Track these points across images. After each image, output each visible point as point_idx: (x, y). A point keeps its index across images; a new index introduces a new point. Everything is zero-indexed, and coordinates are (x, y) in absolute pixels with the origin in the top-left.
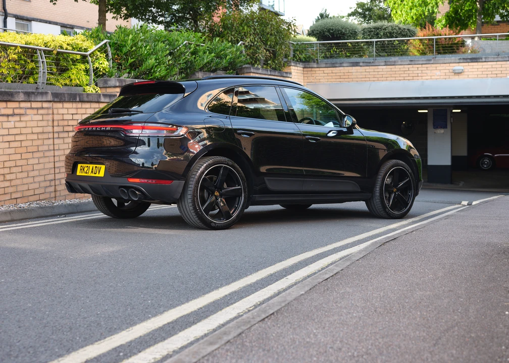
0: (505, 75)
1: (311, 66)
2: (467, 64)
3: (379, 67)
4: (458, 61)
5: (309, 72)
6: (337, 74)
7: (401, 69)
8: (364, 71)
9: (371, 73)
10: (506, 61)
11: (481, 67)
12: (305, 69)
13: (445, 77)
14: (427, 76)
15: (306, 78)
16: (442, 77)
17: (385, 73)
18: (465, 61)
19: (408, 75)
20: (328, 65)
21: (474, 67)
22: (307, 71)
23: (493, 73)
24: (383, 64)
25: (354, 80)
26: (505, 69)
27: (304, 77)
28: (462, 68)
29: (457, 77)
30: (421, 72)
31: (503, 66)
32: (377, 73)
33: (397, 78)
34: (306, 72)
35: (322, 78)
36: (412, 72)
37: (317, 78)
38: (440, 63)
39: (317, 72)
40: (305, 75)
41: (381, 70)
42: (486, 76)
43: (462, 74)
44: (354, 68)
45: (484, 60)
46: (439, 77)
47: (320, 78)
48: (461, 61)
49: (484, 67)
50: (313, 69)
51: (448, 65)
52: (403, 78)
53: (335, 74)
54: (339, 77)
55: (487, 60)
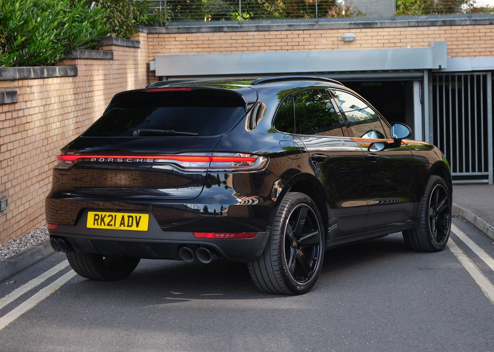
0: (405, 44)
1: (158, 31)
2: (359, 30)
3: (249, 33)
4: (348, 27)
5: (155, 40)
6: (194, 42)
7: (278, 37)
8: (230, 38)
9: (238, 41)
10: (406, 27)
11: (376, 34)
12: (150, 36)
13: (333, 46)
14: (310, 45)
15: (152, 47)
16: (328, 46)
17: (257, 41)
18: (357, 27)
19: (286, 44)
20: (181, 31)
21: (368, 34)
22: (153, 38)
23: (391, 41)
24: (254, 29)
25: (216, 49)
26: (404, 37)
27: (148, 46)
28: (353, 35)
29: (347, 46)
30: (302, 40)
31: (402, 33)
32: (246, 41)
33: (272, 48)
34: (152, 40)
35: (174, 47)
36: (290, 40)
37: (166, 47)
38: (326, 29)
39: (166, 39)
40: (150, 43)
41: (252, 37)
42: (382, 45)
43: (353, 43)
44: (216, 34)
45: (379, 25)
46: (325, 47)
47: (170, 47)
48: (352, 27)
49: (379, 34)
50: (161, 36)
51: (336, 31)
52: (280, 48)
53: (190, 42)
54: (196, 46)
55: (383, 26)
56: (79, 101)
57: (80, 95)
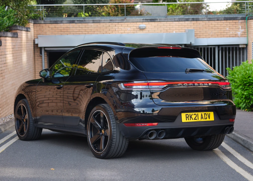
0: (172, 31)
1: (39, 22)
2: (148, 23)
3: (89, 24)
4: (142, 21)
5: (38, 27)
6: (59, 29)
7: (104, 26)
8: (78, 26)
9: (83, 28)
10: (173, 21)
11: (157, 25)
12: (35, 25)
13: (134, 31)
14: (122, 30)
15: (36, 31)
16: (131, 32)
17: (93, 28)
18: (147, 21)
19: (108, 30)
20: (52, 22)
21: (153, 25)
22: (37, 26)
23: (165, 29)
24: (91, 22)
25: (71, 33)
26: (172, 27)
28: (144, 25)
29: (141, 31)
30: (117, 28)
31: (171, 25)
32: (87, 28)
33: (101, 32)
35: (48, 31)
36: (111, 28)
37: (44, 31)
38: (130, 22)
39: (44, 27)
40: (35, 29)
41: (90, 26)
42: (160, 31)
43: (145, 29)
44: (71, 24)
45: (159, 20)
46: (129, 32)
47: (46, 31)
48: (144, 21)
49: (159, 25)
50: (41, 25)
51: (135, 23)
52: (105, 32)
53: (57, 29)
54: (60, 31)
55: (161, 21)
56: (2, 59)
57: (3, 56)
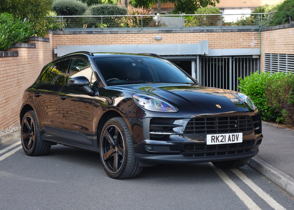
0: (187, 42)
1: (58, 33)
2: (164, 34)
3: (107, 35)
4: (158, 32)
5: (57, 37)
6: (77, 39)
7: (121, 37)
8: (96, 37)
9: (101, 39)
10: (188, 33)
11: (172, 36)
12: (54, 35)
13: (150, 42)
14: (138, 41)
15: (55, 41)
16: (148, 42)
17: (111, 39)
18: (162, 32)
19: (125, 41)
20: (71, 33)
21: (168, 36)
22: (56, 37)
23: (180, 40)
24: (109, 33)
25: (89, 43)
26: (187, 38)
27: (53, 41)
28: (161, 36)
29: (158, 42)
30: (134, 39)
31: (186, 36)
32: (105, 39)
33: (118, 43)
34: (55, 38)
35: (67, 41)
36: (128, 39)
37: (63, 41)
38: (147, 33)
39: (63, 37)
40: (54, 39)
41: (108, 37)
43: (161, 40)
44: (89, 35)
45: (174, 32)
46: (146, 42)
47: (65, 41)
48: (160, 32)
49: (174, 36)
50: (60, 35)
51: (152, 34)
52: (122, 43)
54: (79, 41)
55: (176, 32)
56: (19, 69)
57: (20, 66)
